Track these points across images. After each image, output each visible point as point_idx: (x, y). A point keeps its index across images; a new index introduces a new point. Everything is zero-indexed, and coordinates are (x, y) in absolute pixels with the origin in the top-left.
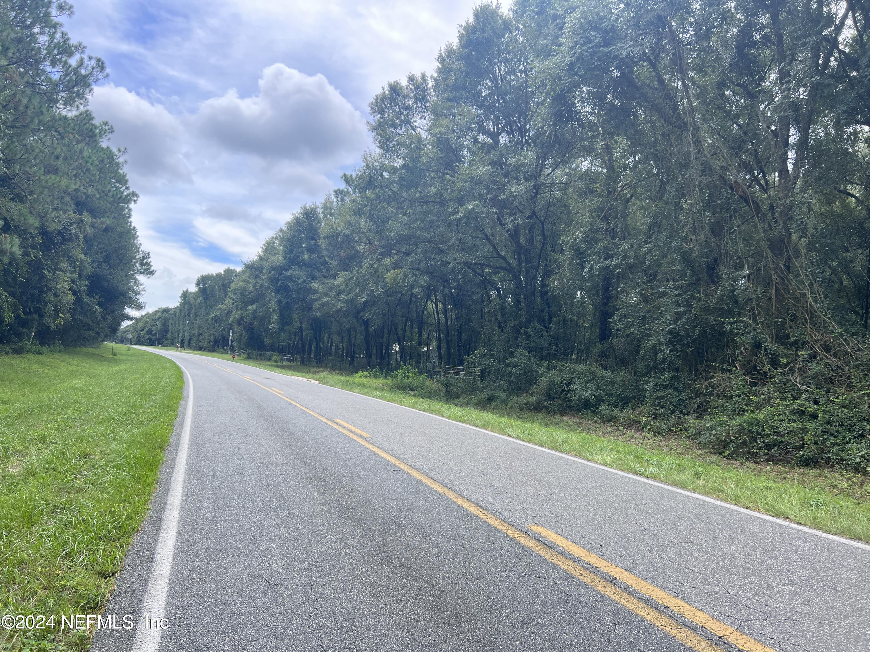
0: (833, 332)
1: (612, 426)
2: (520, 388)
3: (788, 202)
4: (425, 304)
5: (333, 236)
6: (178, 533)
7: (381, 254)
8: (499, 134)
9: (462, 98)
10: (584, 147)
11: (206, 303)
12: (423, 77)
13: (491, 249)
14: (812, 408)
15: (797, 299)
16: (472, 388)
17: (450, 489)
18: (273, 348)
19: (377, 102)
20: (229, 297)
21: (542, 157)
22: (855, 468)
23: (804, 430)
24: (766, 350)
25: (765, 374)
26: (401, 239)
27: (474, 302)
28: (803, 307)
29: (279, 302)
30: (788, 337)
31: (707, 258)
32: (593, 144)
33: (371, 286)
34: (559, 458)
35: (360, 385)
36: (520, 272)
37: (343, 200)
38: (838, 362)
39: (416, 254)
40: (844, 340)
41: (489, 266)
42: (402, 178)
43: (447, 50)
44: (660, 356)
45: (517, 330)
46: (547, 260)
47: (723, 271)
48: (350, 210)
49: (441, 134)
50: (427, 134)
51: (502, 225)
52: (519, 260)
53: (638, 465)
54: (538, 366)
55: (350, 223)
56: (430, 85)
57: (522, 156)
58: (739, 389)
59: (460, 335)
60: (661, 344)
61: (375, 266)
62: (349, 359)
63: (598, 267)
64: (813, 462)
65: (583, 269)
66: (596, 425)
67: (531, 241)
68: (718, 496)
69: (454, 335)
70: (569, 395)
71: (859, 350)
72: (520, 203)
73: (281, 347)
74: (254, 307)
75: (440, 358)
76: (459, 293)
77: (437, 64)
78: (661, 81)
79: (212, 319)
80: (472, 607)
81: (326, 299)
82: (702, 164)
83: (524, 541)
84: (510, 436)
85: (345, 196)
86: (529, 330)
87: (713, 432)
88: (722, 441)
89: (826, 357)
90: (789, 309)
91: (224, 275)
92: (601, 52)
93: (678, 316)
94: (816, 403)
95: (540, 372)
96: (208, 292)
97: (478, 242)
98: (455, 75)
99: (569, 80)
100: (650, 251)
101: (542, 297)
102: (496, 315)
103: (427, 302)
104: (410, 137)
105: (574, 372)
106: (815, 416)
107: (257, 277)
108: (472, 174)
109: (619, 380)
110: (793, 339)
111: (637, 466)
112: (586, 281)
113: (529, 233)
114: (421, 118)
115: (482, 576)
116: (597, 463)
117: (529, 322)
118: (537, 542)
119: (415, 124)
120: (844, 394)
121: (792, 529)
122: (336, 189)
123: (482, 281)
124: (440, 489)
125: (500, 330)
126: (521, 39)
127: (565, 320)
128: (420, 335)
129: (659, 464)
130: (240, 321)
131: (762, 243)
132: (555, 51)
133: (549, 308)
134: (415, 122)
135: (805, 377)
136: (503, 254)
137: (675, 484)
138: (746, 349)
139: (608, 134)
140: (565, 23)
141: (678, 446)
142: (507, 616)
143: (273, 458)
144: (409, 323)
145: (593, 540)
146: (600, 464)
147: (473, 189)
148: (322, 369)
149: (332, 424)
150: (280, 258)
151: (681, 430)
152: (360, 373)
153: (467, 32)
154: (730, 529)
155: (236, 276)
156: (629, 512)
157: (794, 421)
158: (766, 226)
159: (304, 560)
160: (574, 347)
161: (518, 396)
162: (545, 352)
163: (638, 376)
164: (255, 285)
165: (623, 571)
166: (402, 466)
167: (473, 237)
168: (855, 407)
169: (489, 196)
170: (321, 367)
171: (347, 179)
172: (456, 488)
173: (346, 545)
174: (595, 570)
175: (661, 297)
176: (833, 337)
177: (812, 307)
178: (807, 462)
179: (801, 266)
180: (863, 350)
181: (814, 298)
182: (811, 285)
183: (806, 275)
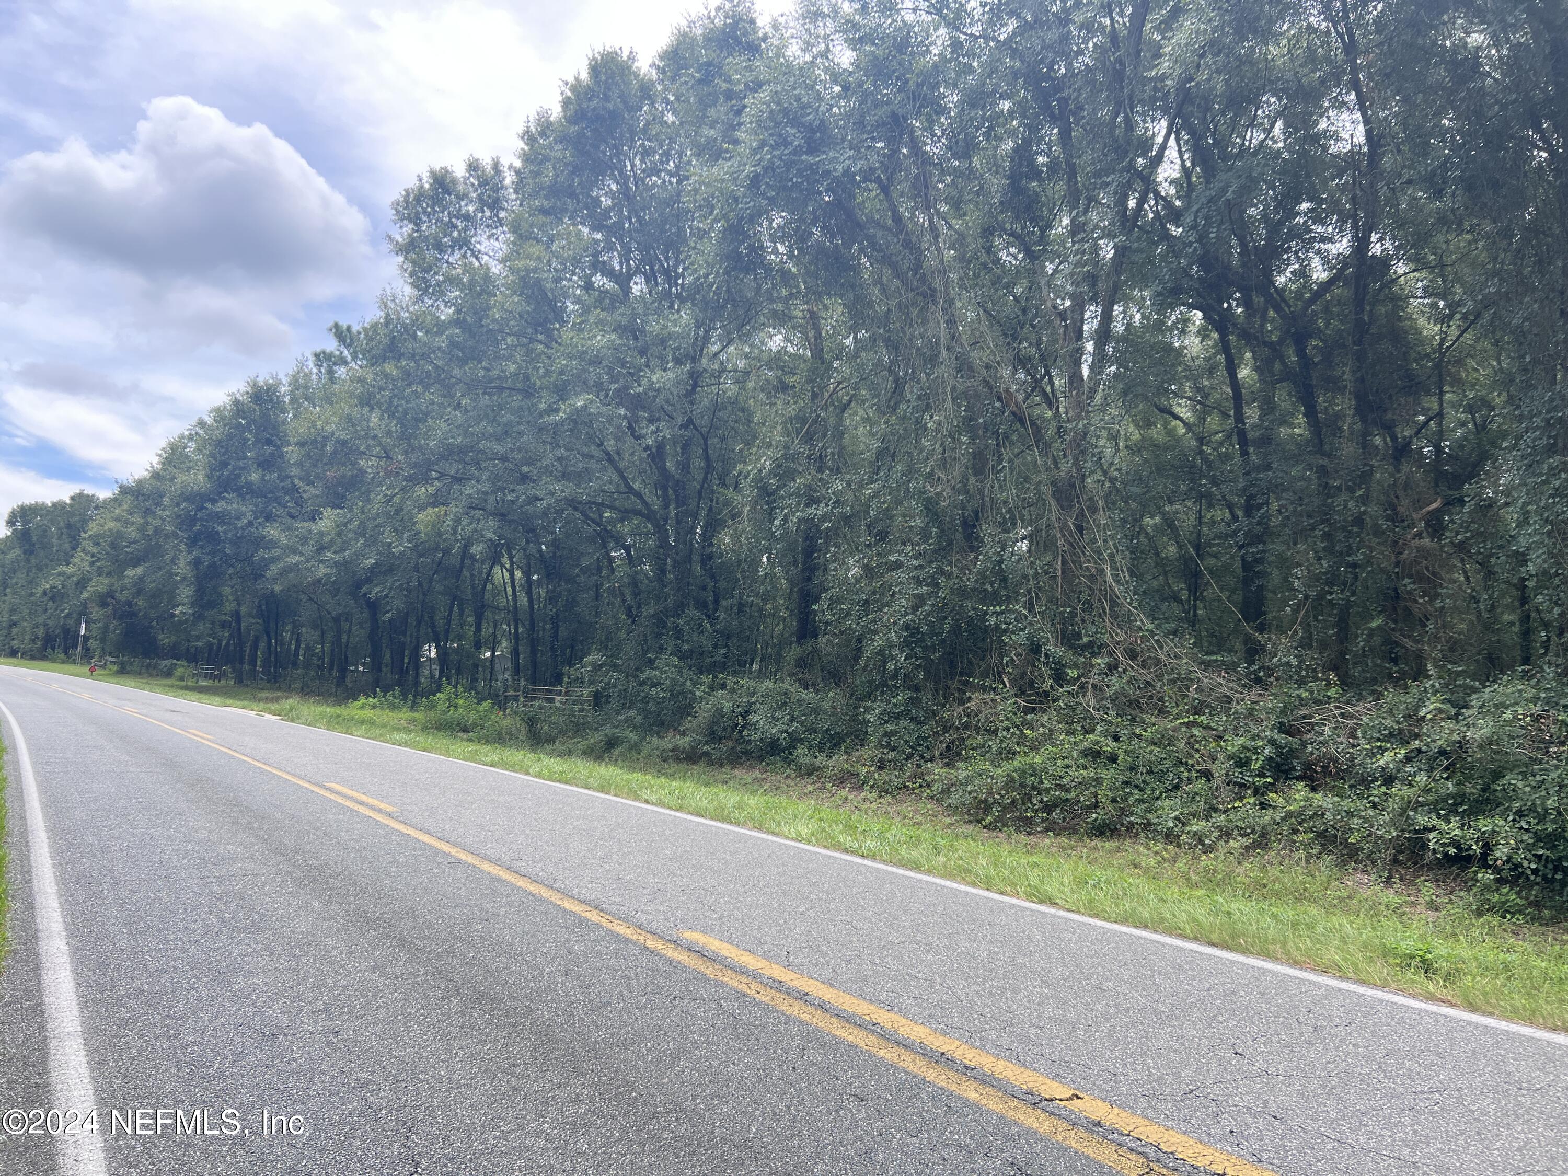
0: (1140, 629)
1: (814, 783)
2: (662, 724)
3: (1080, 425)
4: (489, 574)
5: (315, 441)
6: (77, 973)
7: (410, 479)
8: (630, 277)
9: (566, 210)
10: (774, 313)
11: (28, 561)
12: (496, 165)
13: (615, 477)
14: (1109, 746)
15: (1092, 578)
16: (577, 724)
17: (550, 887)
18: (175, 653)
19: (407, 202)
20: (83, 550)
21: (704, 325)
22: (1167, 836)
23: (1098, 781)
24: (1047, 656)
25: (1046, 694)
26: (450, 453)
27: (584, 571)
28: (1100, 590)
29: (197, 563)
30: (1079, 636)
31: (963, 509)
32: (789, 309)
33: (388, 536)
34: (728, 833)
35: (363, 722)
36: (666, 520)
37: (330, 372)
38: (1147, 675)
39: (478, 481)
40: (1157, 641)
41: (612, 508)
42: (453, 344)
43: (539, 122)
44: (890, 666)
45: (660, 622)
46: (712, 500)
47: (986, 530)
48: (352, 395)
49: (527, 270)
50: (500, 266)
51: (637, 438)
52: (664, 500)
53: (849, 838)
54: (694, 683)
55: (349, 419)
56: (507, 182)
57: (669, 320)
58: (1007, 719)
59: (556, 628)
60: (892, 646)
61: (397, 500)
62: (335, 672)
63: (795, 520)
64: (1110, 830)
65: (771, 522)
66: (789, 781)
67: (685, 467)
68: (964, 879)
69: (544, 630)
70: (745, 733)
71: (1176, 657)
72: (667, 402)
73: (193, 650)
74: (139, 571)
75: (517, 670)
76: (555, 553)
77: (521, 145)
78: (898, 219)
79: (45, 593)
80: (596, 1043)
81: (294, 559)
82: (957, 359)
83: (671, 953)
84: (647, 802)
85: (335, 364)
86: (681, 622)
87: (969, 788)
88: (981, 802)
89: (1132, 667)
90: (1081, 592)
91: (71, 505)
92: (802, 162)
93: (920, 601)
94: (1116, 738)
95: (697, 693)
96: (35, 539)
97: (593, 465)
98: (554, 168)
99: (752, 204)
100: (876, 494)
101: (703, 563)
102: (623, 595)
103: (492, 567)
104: (468, 268)
105: (755, 693)
106: (1113, 759)
107: (148, 512)
108: (583, 346)
109: (826, 705)
110: (1085, 640)
111: (847, 840)
112: (778, 540)
113: (683, 454)
114: (489, 237)
115: (609, 1003)
116: (787, 838)
117: (680, 608)
118: (692, 954)
119: (478, 246)
120: (1154, 725)
121: (1059, 917)
122: (318, 350)
123: (599, 534)
124: (532, 888)
125: (630, 621)
126: (670, 118)
127: (741, 606)
128: (479, 629)
129: (881, 836)
130: (104, 600)
131: (1043, 489)
132: (727, 151)
133: (715, 582)
134: (479, 243)
135: (1102, 699)
136: (637, 486)
137: (902, 864)
138: (1019, 655)
139: (814, 293)
140: (745, 107)
141: (916, 812)
142: (649, 1050)
143: (221, 849)
144: (456, 608)
145: (777, 946)
146: (792, 839)
147: (584, 370)
148: (279, 694)
149: (322, 792)
150: (200, 477)
151: (921, 786)
152: (362, 700)
153: (577, 96)
154: (974, 921)
155: (97, 508)
156: (832, 906)
157: (1085, 768)
158: (1050, 461)
159: (316, 1000)
160: (755, 651)
161: (659, 737)
162: (708, 660)
163: (859, 698)
164: (142, 529)
165: (819, 984)
166: (463, 856)
167: (585, 456)
168: (1169, 745)
169: (613, 387)
170: (279, 689)
171: (342, 334)
172: (559, 884)
173: (384, 974)
174: (778, 986)
175: (893, 570)
176: (1142, 637)
177: (1112, 590)
178: (1103, 830)
179: (1098, 526)
180: (1181, 658)
181: (1116, 576)
182: (1112, 556)
183: (1105, 541)
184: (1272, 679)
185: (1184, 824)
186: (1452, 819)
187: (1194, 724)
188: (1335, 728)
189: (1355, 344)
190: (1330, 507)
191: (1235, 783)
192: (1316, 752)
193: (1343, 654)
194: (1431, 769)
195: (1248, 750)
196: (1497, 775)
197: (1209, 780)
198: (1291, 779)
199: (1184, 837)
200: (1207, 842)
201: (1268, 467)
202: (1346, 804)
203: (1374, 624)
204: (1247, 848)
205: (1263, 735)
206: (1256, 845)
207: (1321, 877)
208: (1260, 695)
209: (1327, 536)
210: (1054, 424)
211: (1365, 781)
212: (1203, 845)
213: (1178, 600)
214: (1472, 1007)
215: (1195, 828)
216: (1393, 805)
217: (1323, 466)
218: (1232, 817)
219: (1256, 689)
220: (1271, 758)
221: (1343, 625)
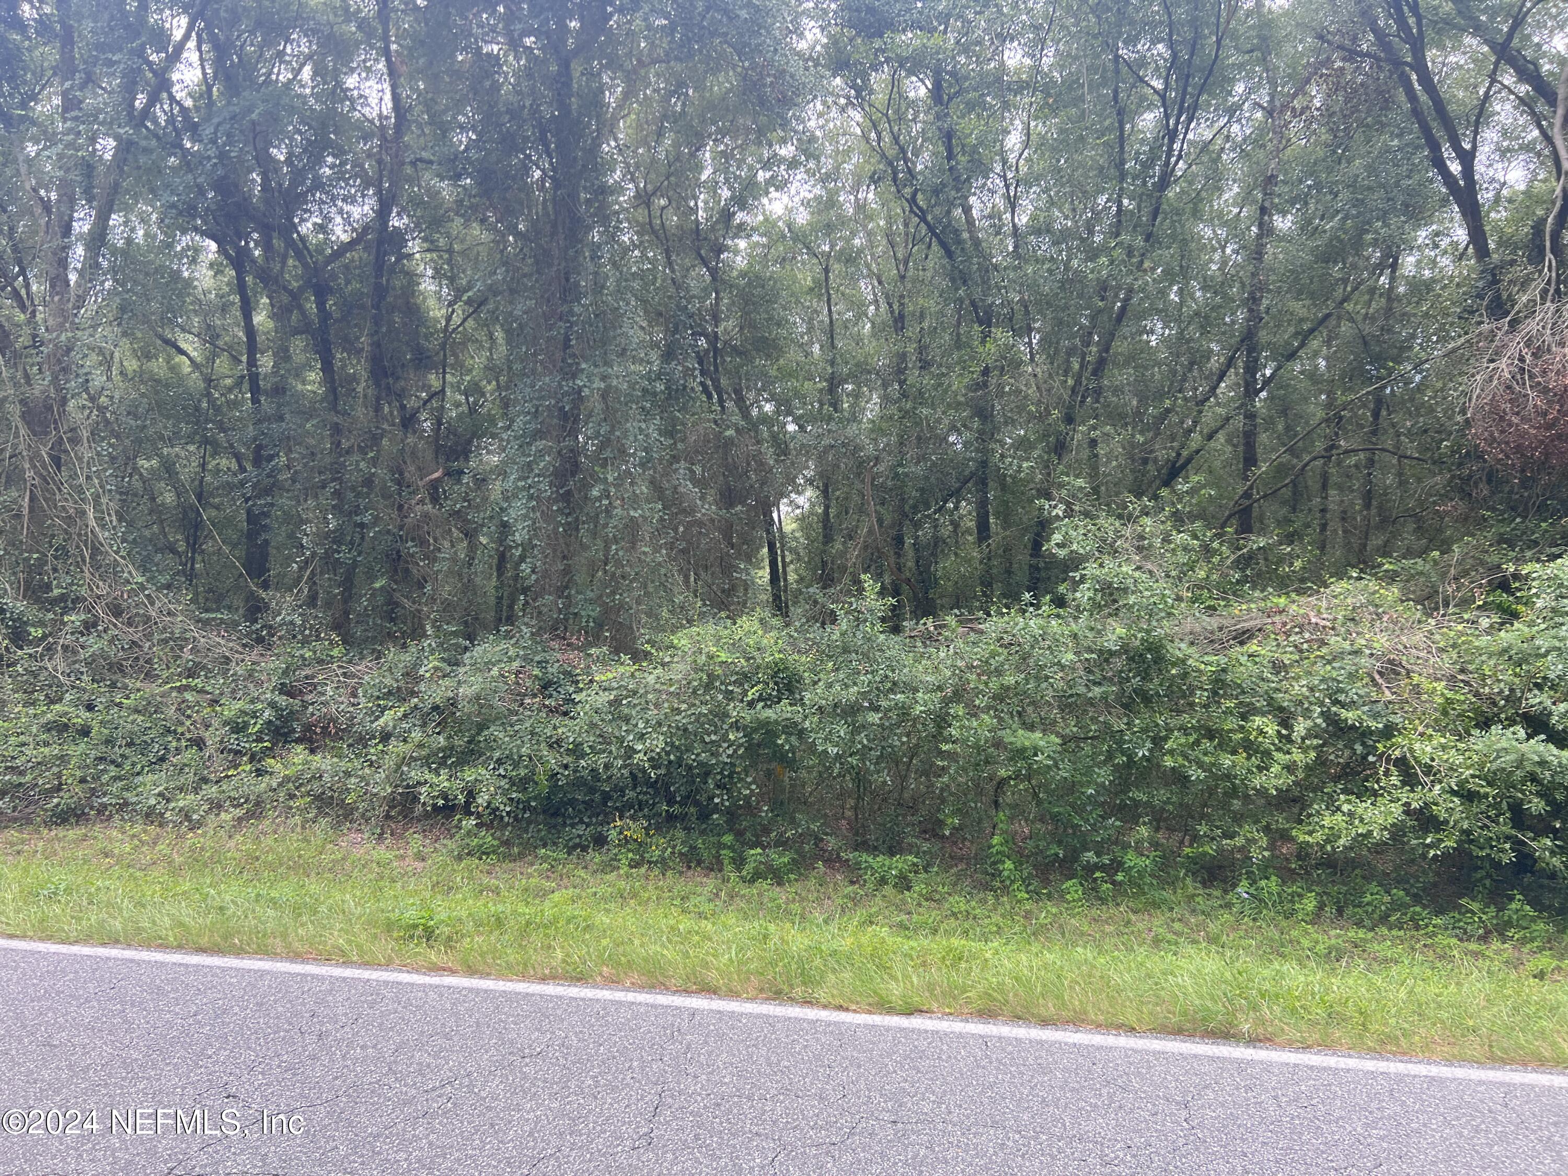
0: (129, 582)
3: (63, 338)
14: (81, 717)
15: (69, 520)
22: (147, 816)
23: (63, 759)
28: (79, 535)
30: (48, 587)
38: (134, 634)
40: (148, 597)
64: (76, 815)
71: (170, 614)
89: (115, 625)
90: (53, 536)
94: (90, 708)
106: (85, 732)
110: (56, 592)
120: (138, 690)
131: (10, 407)
135: (75, 662)
157: (46, 744)
158: (19, 375)
168: (155, 712)
176: (129, 592)
177: (96, 536)
178: (64, 817)
179: (80, 459)
180: (174, 615)
181: (100, 520)
182: (97, 498)
183: (88, 478)
184: (275, 639)
185: (168, 801)
186: (442, 772)
187: (186, 688)
188: (337, 688)
189: (373, 307)
190: (343, 465)
191: (230, 751)
192: (318, 713)
193: (346, 613)
194: (424, 725)
195: (246, 714)
196: (481, 727)
197: (201, 749)
198: (290, 742)
199: (168, 814)
200: (195, 817)
201: (281, 418)
202: (344, 765)
203: (377, 585)
204: (240, 819)
205: (262, 698)
206: (250, 815)
207: (316, 841)
208: (262, 655)
209: (337, 494)
210: (27, 330)
211: (362, 740)
212: (190, 821)
213: (173, 551)
214: (471, 971)
215: (181, 804)
216: (389, 762)
217: (337, 424)
218: (224, 787)
219: (258, 649)
220: (270, 721)
221: (348, 583)
